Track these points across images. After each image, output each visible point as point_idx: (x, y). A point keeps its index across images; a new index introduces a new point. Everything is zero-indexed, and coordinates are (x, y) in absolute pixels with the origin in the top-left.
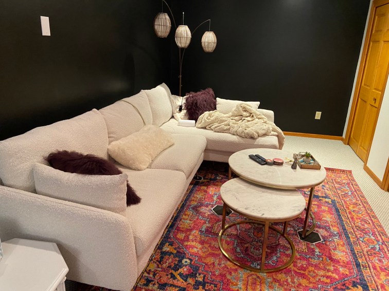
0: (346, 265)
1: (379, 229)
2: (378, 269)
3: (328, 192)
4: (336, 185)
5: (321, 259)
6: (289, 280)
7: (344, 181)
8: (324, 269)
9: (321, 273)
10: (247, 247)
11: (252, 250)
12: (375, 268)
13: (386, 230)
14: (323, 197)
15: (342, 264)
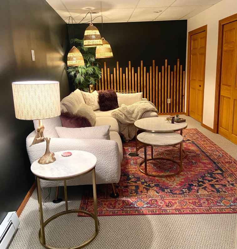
0: (209, 164)
1: (219, 149)
2: (224, 163)
3: (188, 138)
4: (191, 135)
5: (197, 164)
6: (186, 173)
7: (194, 133)
8: (200, 167)
9: (199, 168)
10: (159, 166)
11: (162, 166)
12: (223, 163)
13: (222, 149)
14: (186, 141)
15: (207, 164)
